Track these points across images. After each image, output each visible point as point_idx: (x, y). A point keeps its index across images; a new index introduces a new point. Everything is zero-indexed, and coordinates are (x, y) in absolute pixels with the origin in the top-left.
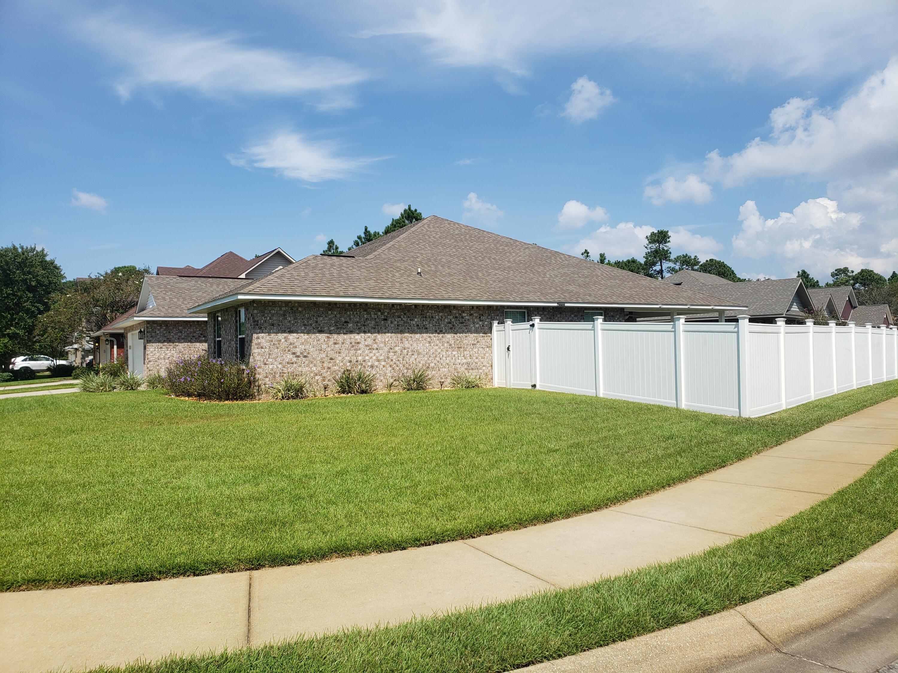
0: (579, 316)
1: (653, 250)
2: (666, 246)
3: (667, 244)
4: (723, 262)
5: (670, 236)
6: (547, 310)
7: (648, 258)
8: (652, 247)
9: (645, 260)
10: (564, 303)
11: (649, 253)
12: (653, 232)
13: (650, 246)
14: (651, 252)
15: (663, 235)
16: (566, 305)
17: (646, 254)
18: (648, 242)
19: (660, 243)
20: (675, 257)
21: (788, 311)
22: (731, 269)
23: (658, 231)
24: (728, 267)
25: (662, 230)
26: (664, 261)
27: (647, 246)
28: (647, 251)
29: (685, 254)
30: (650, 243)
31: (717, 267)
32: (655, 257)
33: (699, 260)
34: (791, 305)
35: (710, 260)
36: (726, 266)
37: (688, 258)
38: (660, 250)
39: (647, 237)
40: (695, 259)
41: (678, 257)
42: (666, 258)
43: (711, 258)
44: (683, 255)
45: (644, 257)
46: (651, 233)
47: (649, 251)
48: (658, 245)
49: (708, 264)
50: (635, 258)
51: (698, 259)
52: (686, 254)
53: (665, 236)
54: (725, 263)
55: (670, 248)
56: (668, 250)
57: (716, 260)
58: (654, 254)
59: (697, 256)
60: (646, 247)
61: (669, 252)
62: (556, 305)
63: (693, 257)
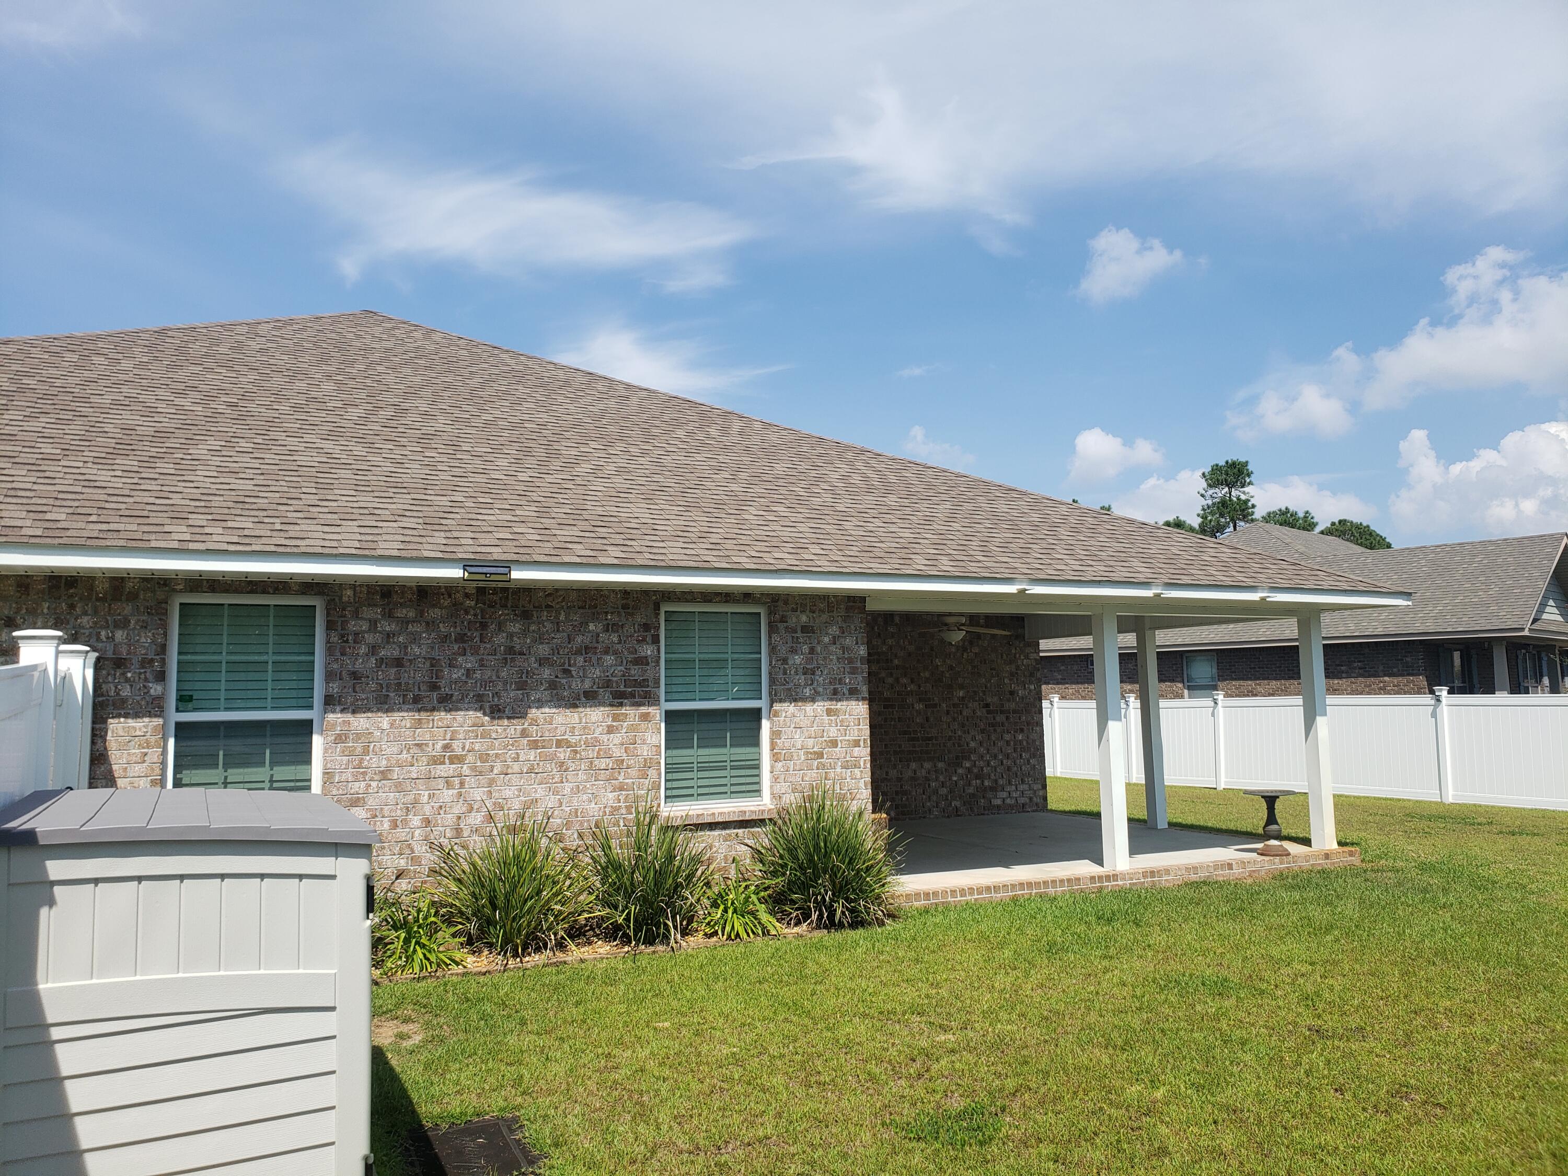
0: (628, 629)
1: (1218, 500)
2: (1244, 493)
3: (1246, 489)
4: (1368, 526)
5: (1252, 473)
6: (446, 603)
7: (1206, 518)
8: (1215, 495)
9: (1200, 520)
10: (508, 565)
11: (1209, 507)
12: (1217, 465)
13: (1211, 492)
14: (1214, 504)
15: (1236, 471)
16: (516, 574)
17: (1204, 510)
18: (1205, 485)
19: (1230, 485)
20: (1264, 513)
21: (1535, 621)
22: (1384, 540)
23: (1227, 462)
24: (1378, 535)
25: (1235, 459)
26: (1242, 523)
27: (1203, 492)
28: (1204, 503)
29: (1284, 509)
30: (1210, 486)
31: (1354, 536)
32: (1222, 515)
33: (1315, 520)
34: (1543, 605)
35: (1340, 522)
36: (1373, 534)
37: (1292, 515)
38: (1231, 500)
39: (1203, 474)
40: (1305, 517)
41: (1269, 514)
42: (1244, 517)
43: (1342, 518)
44: (1280, 510)
45: (1198, 515)
46: (1212, 467)
47: (1210, 502)
48: (1226, 489)
49: (1336, 530)
50: (1182, 518)
51: (1312, 518)
52: (1287, 508)
53: (1240, 472)
54: (1372, 528)
55: (1252, 497)
56: (1249, 501)
57: (1352, 522)
58: (1218, 508)
59: (1310, 511)
60: (1202, 496)
61: (1250, 504)
62: (456, 573)
63: (1301, 515)
